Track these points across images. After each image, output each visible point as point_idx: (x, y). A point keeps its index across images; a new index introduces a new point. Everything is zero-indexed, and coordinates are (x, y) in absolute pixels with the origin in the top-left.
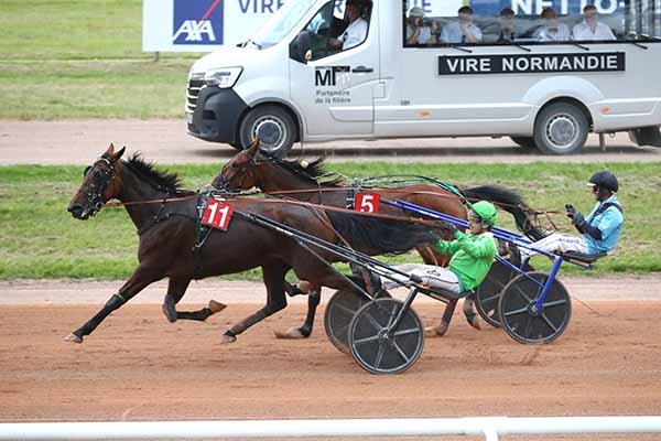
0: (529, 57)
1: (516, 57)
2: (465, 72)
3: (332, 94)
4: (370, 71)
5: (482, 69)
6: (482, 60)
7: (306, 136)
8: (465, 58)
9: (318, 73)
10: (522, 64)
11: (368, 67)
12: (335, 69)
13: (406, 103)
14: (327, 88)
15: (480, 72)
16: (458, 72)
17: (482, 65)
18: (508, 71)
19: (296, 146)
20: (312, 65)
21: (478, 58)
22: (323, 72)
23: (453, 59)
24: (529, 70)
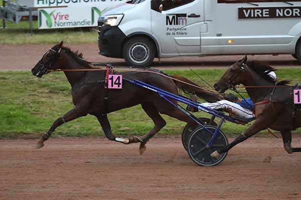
0: (292, 8)
1: (284, 8)
2: (254, 17)
3: (176, 30)
4: (199, 16)
5: (264, 15)
6: (264, 10)
7: (162, 54)
8: (254, 9)
9: (168, 18)
10: (288, 13)
11: (197, 14)
12: (178, 15)
13: (220, 35)
14: (173, 26)
15: (263, 17)
16: (250, 17)
17: (264, 13)
18: (280, 17)
19: (156, 60)
20: (164, 13)
21: (262, 9)
22: (171, 17)
23: (247, 9)
24: (292, 16)
